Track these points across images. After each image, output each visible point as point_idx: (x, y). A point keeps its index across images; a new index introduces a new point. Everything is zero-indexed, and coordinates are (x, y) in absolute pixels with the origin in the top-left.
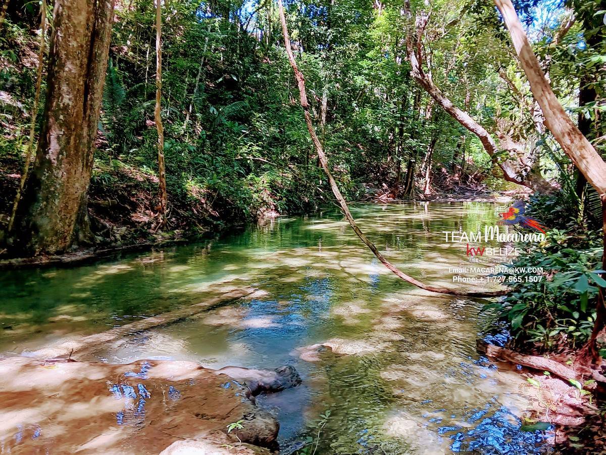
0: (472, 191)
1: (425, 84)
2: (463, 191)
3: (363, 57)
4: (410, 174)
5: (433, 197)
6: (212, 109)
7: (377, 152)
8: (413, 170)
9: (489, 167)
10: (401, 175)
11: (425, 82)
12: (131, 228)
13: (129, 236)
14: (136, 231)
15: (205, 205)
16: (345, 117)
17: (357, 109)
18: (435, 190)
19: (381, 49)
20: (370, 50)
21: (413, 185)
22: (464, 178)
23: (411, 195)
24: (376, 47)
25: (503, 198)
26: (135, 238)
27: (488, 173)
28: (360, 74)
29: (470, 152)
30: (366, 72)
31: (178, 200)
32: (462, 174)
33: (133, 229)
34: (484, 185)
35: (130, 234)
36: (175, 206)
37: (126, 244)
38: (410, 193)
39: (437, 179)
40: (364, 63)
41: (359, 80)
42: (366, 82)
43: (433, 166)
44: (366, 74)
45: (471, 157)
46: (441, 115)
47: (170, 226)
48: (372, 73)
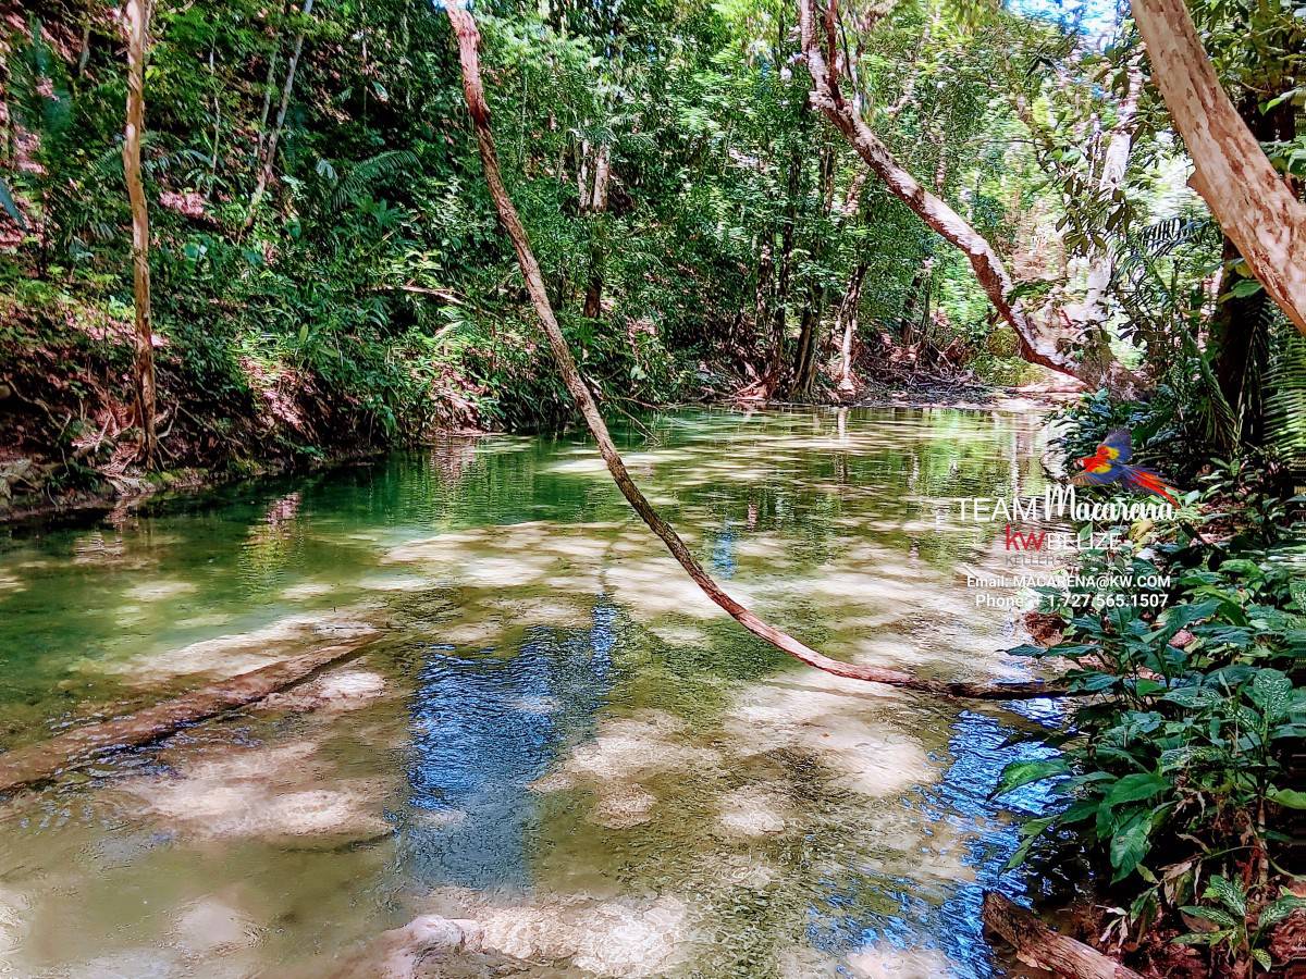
0: (944, 386)
1: (842, 122)
2: (923, 384)
3: (704, 64)
4: (806, 343)
5: (859, 396)
6: (324, 166)
7: (733, 288)
8: (812, 333)
9: (982, 333)
10: (786, 346)
11: (844, 117)
12: (44, 462)
13: (37, 484)
14: (58, 472)
15: (276, 405)
16: (659, 203)
17: (688, 186)
18: (862, 380)
19: (744, 45)
20: (720, 47)
21: (811, 367)
22: (928, 355)
23: (806, 390)
24: (733, 42)
25: (1011, 402)
26: (54, 492)
27: (978, 345)
28: (695, 104)
29: (941, 298)
30: (710, 99)
31: (195, 389)
32: (923, 345)
33: (53, 465)
34: (970, 373)
35: (38, 478)
36: (187, 404)
37: (26, 508)
38: (804, 387)
39: (868, 356)
40: (707, 79)
41: (693, 119)
42: (712, 124)
43: (859, 325)
44: (709, 106)
45: (941, 309)
46: (879, 210)
47: (166, 457)
48: (725, 104)
